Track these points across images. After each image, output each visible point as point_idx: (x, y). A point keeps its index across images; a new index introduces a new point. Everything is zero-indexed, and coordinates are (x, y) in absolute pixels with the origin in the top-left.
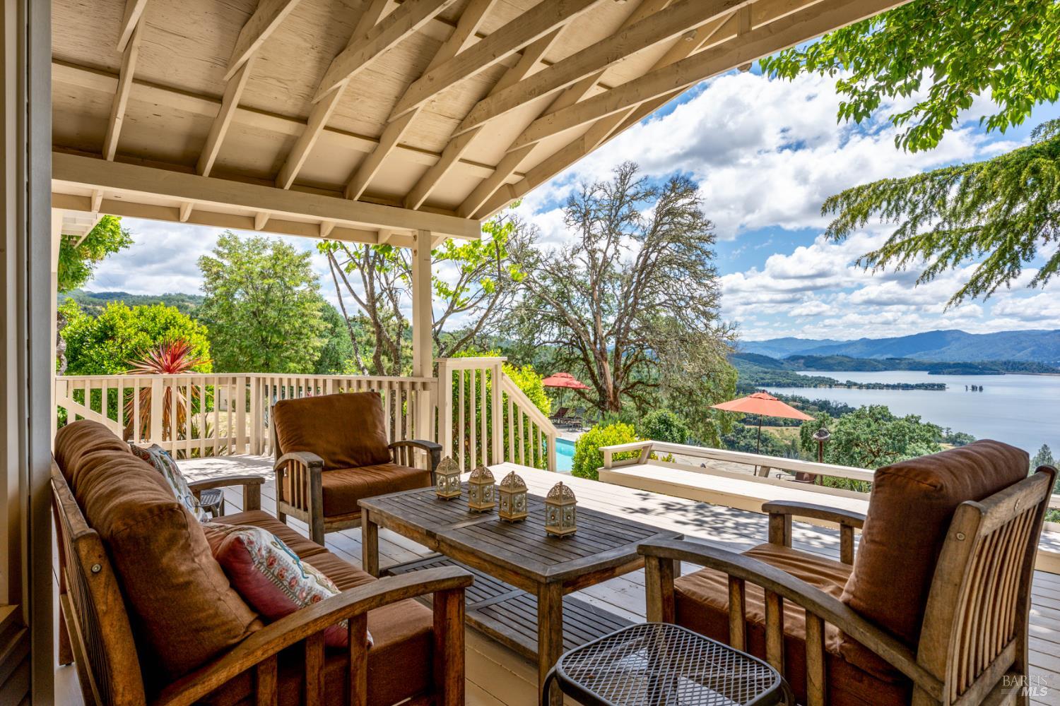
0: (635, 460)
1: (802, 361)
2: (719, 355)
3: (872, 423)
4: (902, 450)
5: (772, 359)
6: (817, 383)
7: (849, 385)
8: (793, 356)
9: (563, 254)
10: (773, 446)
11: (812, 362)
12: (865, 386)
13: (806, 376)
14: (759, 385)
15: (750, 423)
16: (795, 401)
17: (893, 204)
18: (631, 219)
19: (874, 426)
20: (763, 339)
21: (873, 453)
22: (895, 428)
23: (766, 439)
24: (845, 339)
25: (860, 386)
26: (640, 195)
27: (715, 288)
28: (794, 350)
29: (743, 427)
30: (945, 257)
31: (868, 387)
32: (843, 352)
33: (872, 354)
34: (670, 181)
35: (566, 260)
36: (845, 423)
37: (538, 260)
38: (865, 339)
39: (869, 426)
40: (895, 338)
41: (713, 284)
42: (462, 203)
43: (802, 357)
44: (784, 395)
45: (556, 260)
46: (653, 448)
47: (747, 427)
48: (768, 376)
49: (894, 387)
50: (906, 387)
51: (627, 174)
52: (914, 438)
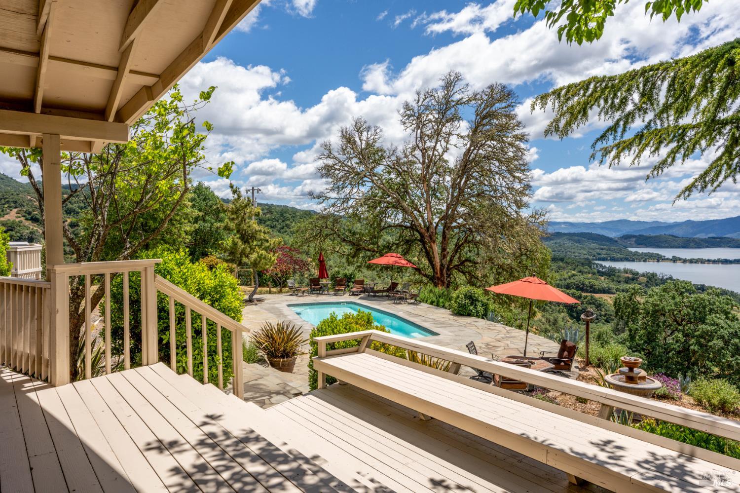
0: (354, 348)
1: (634, 239)
2: (532, 238)
3: (677, 296)
4: (703, 321)
5: (608, 238)
6: (646, 258)
7: (675, 260)
8: (627, 235)
9: (404, 152)
10: (606, 310)
11: (642, 240)
12: (688, 260)
13: (637, 252)
14: (596, 260)
15: (587, 291)
16: (627, 273)
17: (610, 102)
18: (453, 121)
19: (678, 299)
20: (600, 221)
21: (677, 322)
22: (697, 300)
23: (600, 305)
24: (672, 221)
25: (685, 261)
26: (464, 100)
27: (527, 180)
28: (626, 231)
29: (581, 295)
30: (674, 152)
31: (691, 261)
32: (670, 232)
33: (696, 234)
34: (489, 87)
35: (406, 156)
36: (653, 295)
37: (383, 157)
38: (690, 220)
39: (674, 298)
40: (717, 220)
41: (524, 177)
42: (106, 106)
43: (634, 236)
44: (617, 268)
45: (397, 157)
46: (372, 338)
47: (583, 294)
48: (604, 252)
49: (715, 262)
50: (726, 262)
51: (452, 83)
52: (713, 310)
